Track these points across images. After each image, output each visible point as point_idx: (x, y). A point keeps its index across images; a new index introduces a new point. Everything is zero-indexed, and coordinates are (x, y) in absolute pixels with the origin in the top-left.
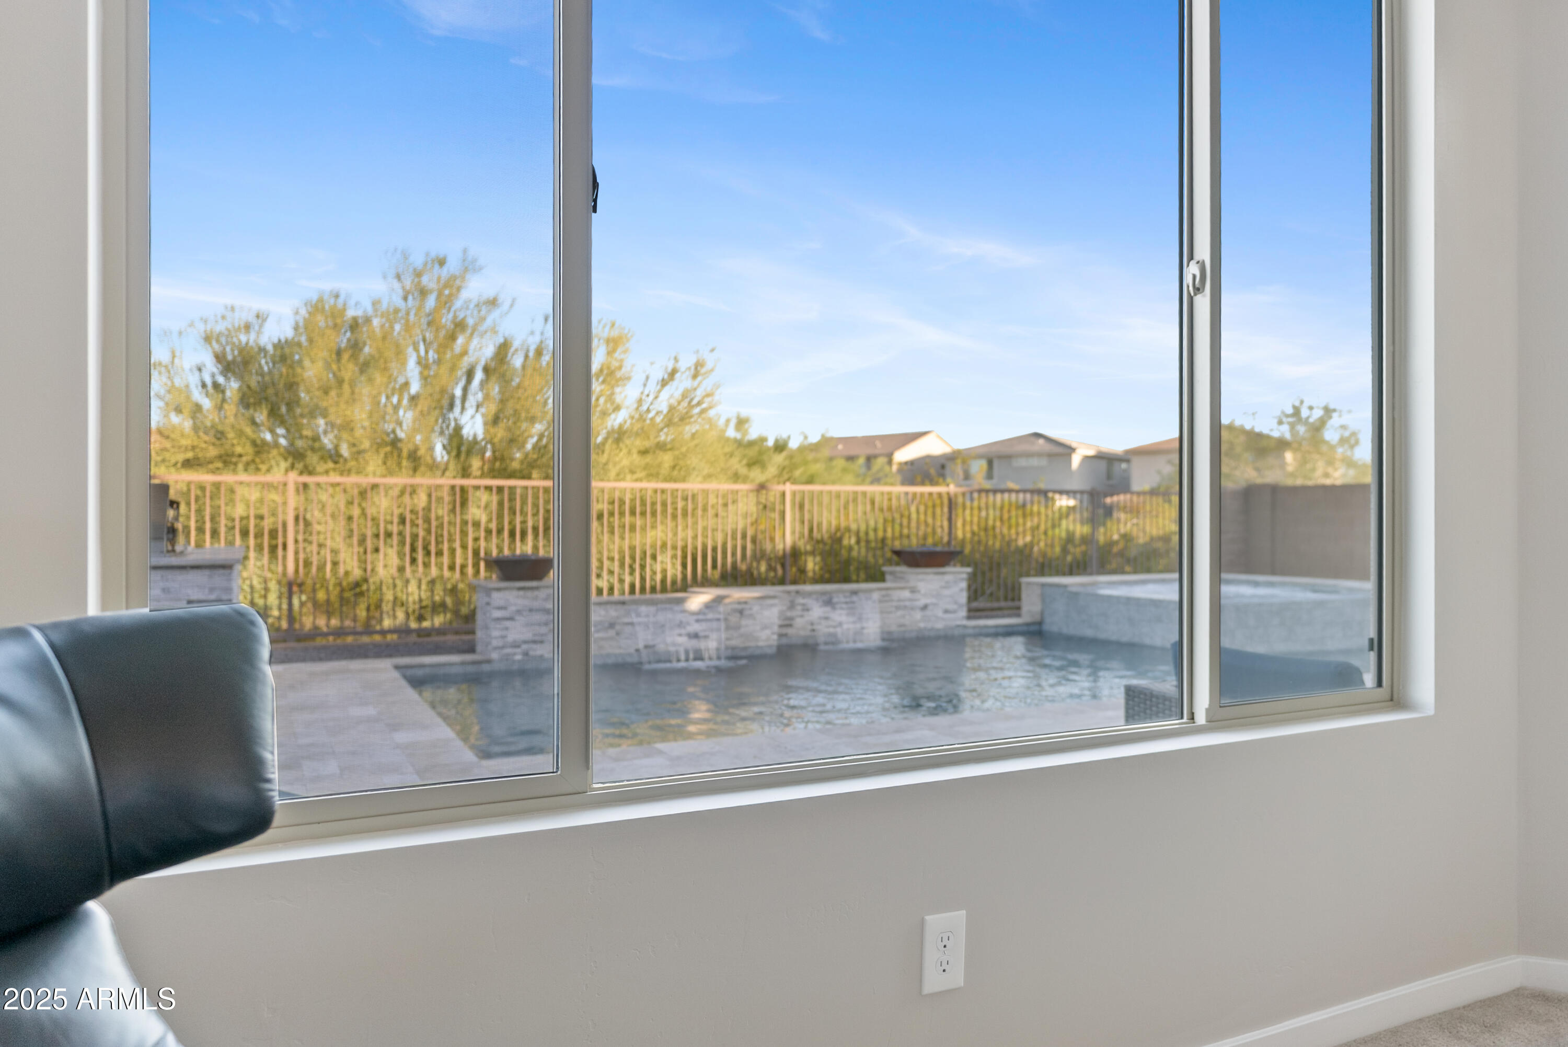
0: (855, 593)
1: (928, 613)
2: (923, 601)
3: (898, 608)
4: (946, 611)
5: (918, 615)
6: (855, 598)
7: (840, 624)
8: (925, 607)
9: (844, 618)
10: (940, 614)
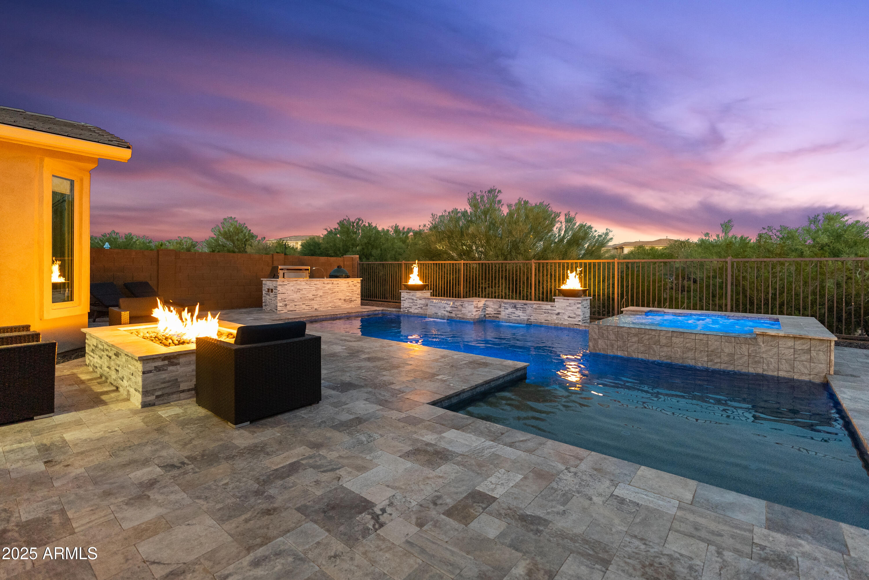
0: (525, 304)
1: (559, 316)
2: (557, 311)
3: (545, 312)
4: (569, 317)
5: (555, 317)
6: (525, 306)
7: (519, 316)
8: (558, 314)
9: (521, 314)
10: (566, 318)
